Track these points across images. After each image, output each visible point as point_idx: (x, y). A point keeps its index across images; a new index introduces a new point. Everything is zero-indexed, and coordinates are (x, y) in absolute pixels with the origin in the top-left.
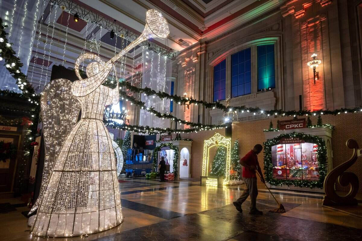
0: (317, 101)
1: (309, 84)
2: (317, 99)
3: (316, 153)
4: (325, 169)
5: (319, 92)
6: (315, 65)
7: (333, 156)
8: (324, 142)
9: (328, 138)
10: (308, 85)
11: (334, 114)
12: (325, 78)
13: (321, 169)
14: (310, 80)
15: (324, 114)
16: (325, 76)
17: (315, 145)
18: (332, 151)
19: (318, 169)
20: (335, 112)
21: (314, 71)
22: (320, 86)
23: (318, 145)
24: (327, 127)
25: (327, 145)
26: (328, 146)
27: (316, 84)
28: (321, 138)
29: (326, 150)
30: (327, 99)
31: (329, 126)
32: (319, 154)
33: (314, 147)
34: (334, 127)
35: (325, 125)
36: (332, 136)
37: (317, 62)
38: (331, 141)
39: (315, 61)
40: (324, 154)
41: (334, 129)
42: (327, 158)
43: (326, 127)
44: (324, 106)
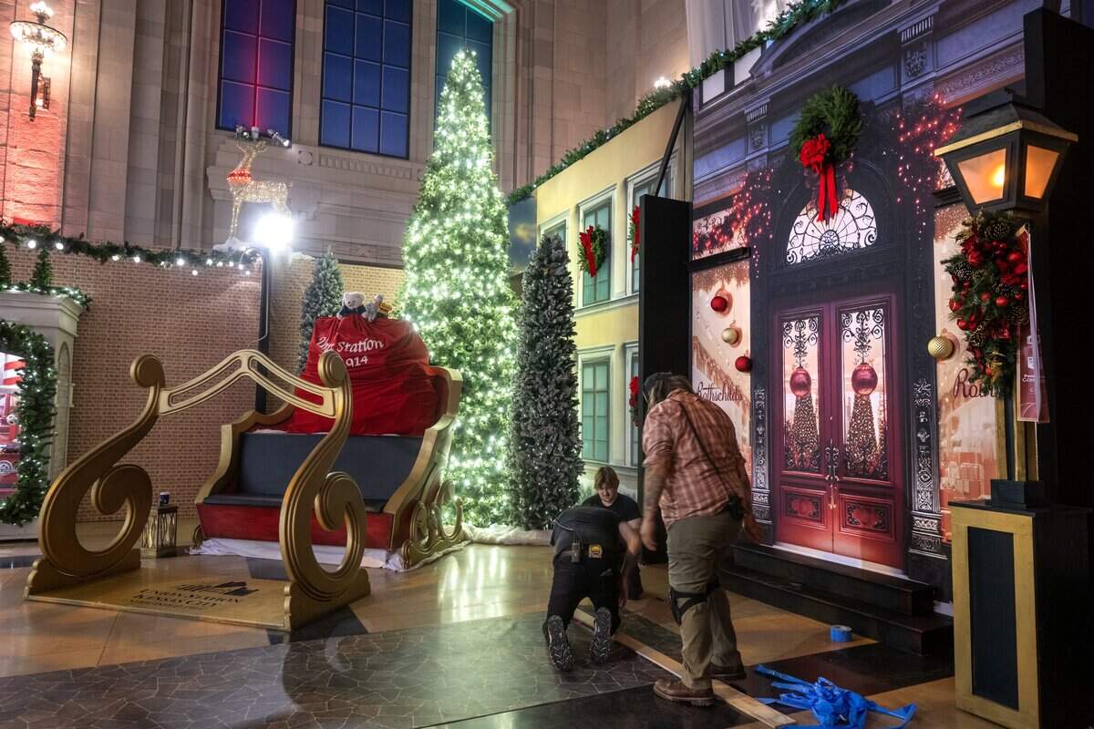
0: (33, 189)
1: (8, 110)
2: (34, 179)
3: (16, 393)
4: (43, 453)
5: (44, 155)
6: (42, 48)
7: (73, 402)
8: (52, 350)
9: (64, 338)
10: (6, 113)
11: (102, 257)
12: (72, 113)
13: (28, 450)
14: (16, 100)
15: (67, 252)
16: (72, 105)
17: (13, 358)
18: (74, 385)
19: (16, 451)
20: (103, 253)
21: (36, 72)
22: (51, 133)
23: (27, 361)
24: (66, 298)
25: (60, 363)
26: (62, 366)
27: (36, 120)
28: (41, 336)
29: (55, 380)
30: (69, 191)
31: (74, 297)
32: (26, 394)
33: (7, 366)
34: (90, 300)
35: (60, 291)
36: (79, 330)
37: (50, 41)
38: (74, 349)
39: (46, 34)
40: (46, 395)
41: (88, 309)
42: (53, 411)
43: (65, 296)
44: (56, 211)
